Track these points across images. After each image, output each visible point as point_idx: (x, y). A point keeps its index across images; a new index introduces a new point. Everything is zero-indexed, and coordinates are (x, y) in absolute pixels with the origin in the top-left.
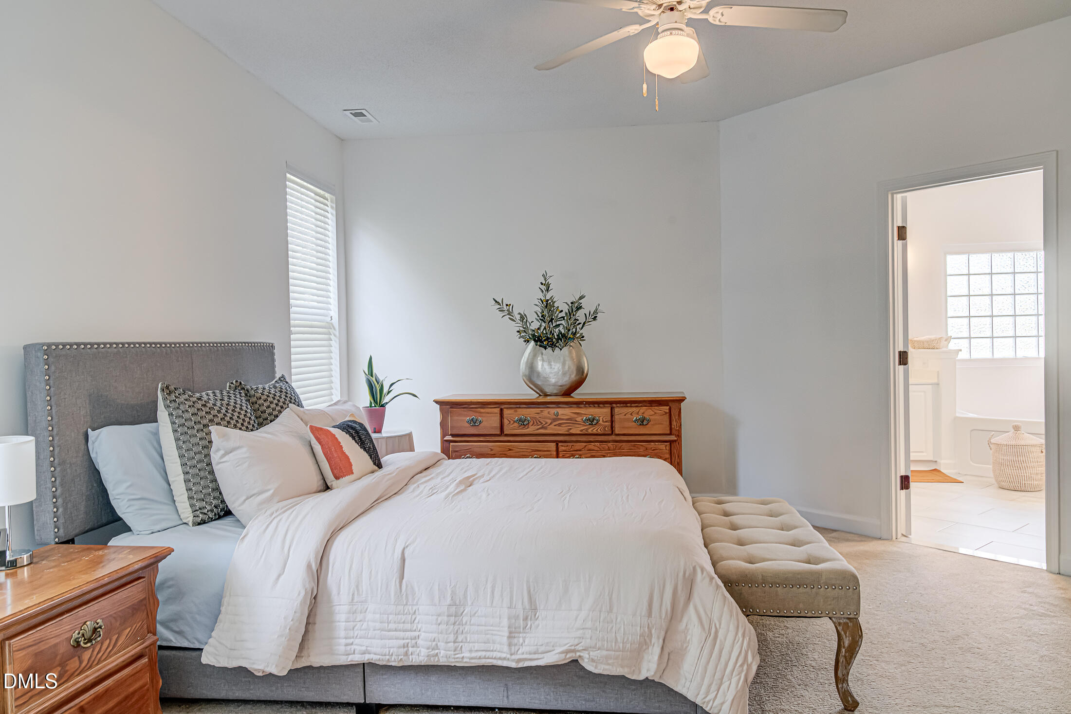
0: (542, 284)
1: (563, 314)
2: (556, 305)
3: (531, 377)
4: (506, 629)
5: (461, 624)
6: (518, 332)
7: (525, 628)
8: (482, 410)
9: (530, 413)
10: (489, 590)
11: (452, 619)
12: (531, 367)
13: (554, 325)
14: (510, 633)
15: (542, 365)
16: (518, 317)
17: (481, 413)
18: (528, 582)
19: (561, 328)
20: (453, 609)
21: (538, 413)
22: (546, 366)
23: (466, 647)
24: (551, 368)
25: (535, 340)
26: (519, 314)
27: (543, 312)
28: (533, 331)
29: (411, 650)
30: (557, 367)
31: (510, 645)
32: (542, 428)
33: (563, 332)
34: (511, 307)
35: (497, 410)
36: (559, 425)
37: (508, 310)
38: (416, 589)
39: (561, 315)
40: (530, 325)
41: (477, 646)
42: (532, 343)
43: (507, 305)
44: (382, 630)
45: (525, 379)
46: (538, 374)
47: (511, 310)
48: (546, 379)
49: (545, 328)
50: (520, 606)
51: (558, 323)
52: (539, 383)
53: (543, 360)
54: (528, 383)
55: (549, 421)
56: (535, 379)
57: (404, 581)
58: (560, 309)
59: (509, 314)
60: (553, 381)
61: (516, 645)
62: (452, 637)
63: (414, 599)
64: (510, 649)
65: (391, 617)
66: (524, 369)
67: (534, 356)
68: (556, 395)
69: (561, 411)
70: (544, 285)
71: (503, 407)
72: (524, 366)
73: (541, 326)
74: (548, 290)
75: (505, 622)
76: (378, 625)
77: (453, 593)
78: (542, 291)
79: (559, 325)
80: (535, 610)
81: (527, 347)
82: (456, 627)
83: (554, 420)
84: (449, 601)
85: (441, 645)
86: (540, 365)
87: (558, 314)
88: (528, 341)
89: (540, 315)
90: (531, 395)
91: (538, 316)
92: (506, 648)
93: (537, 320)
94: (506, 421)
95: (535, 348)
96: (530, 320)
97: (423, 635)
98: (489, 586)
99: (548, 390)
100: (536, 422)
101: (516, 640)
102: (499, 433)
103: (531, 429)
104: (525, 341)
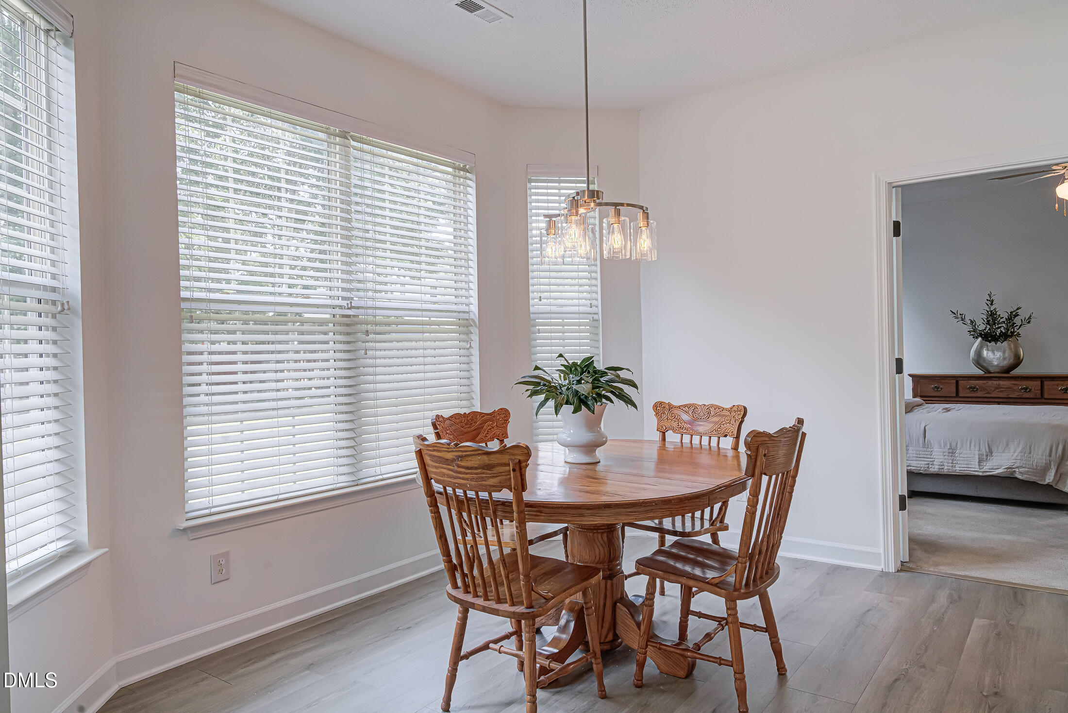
0: (987, 300)
1: (1004, 320)
2: (998, 314)
3: (979, 361)
4: (977, 459)
5: (955, 456)
6: (968, 331)
7: (986, 459)
8: (942, 381)
9: (980, 382)
10: (968, 444)
11: (951, 454)
12: (979, 353)
13: (997, 327)
14: (979, 460)
15: (987, 353)
16: (969, 322)
17: (942, 383)
18: (988, 441)
19: (1002, 329)
20: (951, 451)
21: (985, 384)
22: (990, 354)
23: (957, 465)
24: (994, 355)
25: (982, 337)
26: (970, 320)
27: (988, 318)
28: (980, 331)
29: (930, 466)
30: (998, 354)
31: (979, 465)
32: (988, 393)
33: (1004, 331)
34: (963, 316)
35: (954, 381)
36: (1001, 391)
37: (962, 318)
38: (932, 442)
39: (1001, 320)
40: (978, 327)
41: (963, 466)
42: (980, 339)
43: (960, 314)
44: (917, 457)
45: (974, 362)
46: (984, 359)
47: (963, 318)
48: (990, 363)
49: (989, 329)
50: (984, 450)
51: (1000, 325)
52: (985, 365)
53: (988, 350)
54: (977, 365)
55: (993, 389)
56: (981, 362)
57: (926, 439)
58: (1001, 316)
59: (962, 320)
60: (996, 363)
61: (982, 465)
62: (950, 461)
63: (931, 446)
64: (979, 467)
65: (920, 452)
66: (973, 356)
67: (981, 348)
68: (998, 373)
69: (1002, 383)
70: (990, 301)
71: (958, 379)
72: (973, 354)
73: (986, 327)
74: (992, 304)
75: (977, 456)
76: (915, 455)
77: (951, 444)
78: (988, 305)
79: (1000, 327)
80: (992, 453)
81: (976, 340)
82: (953, 458)
83: (997, 388)
84: (949, 447)
85: (946, 464)
86: (985, 353)
87: (1000, 320)
88: (977, 338)
89: (986, 320)
90: (979, 372)
91: (984, 321)
92: (977, 467)
93: (983, 323)
94: (960, 388)
95: (982, 342)
96: (978, 324)
97: (936, 460)
98: (968, 442)
99: (992, 369)
100: (983, 389)
101: (982, 464)
102: (955, 395)
103: (978, 394)
104: (974, 338)
